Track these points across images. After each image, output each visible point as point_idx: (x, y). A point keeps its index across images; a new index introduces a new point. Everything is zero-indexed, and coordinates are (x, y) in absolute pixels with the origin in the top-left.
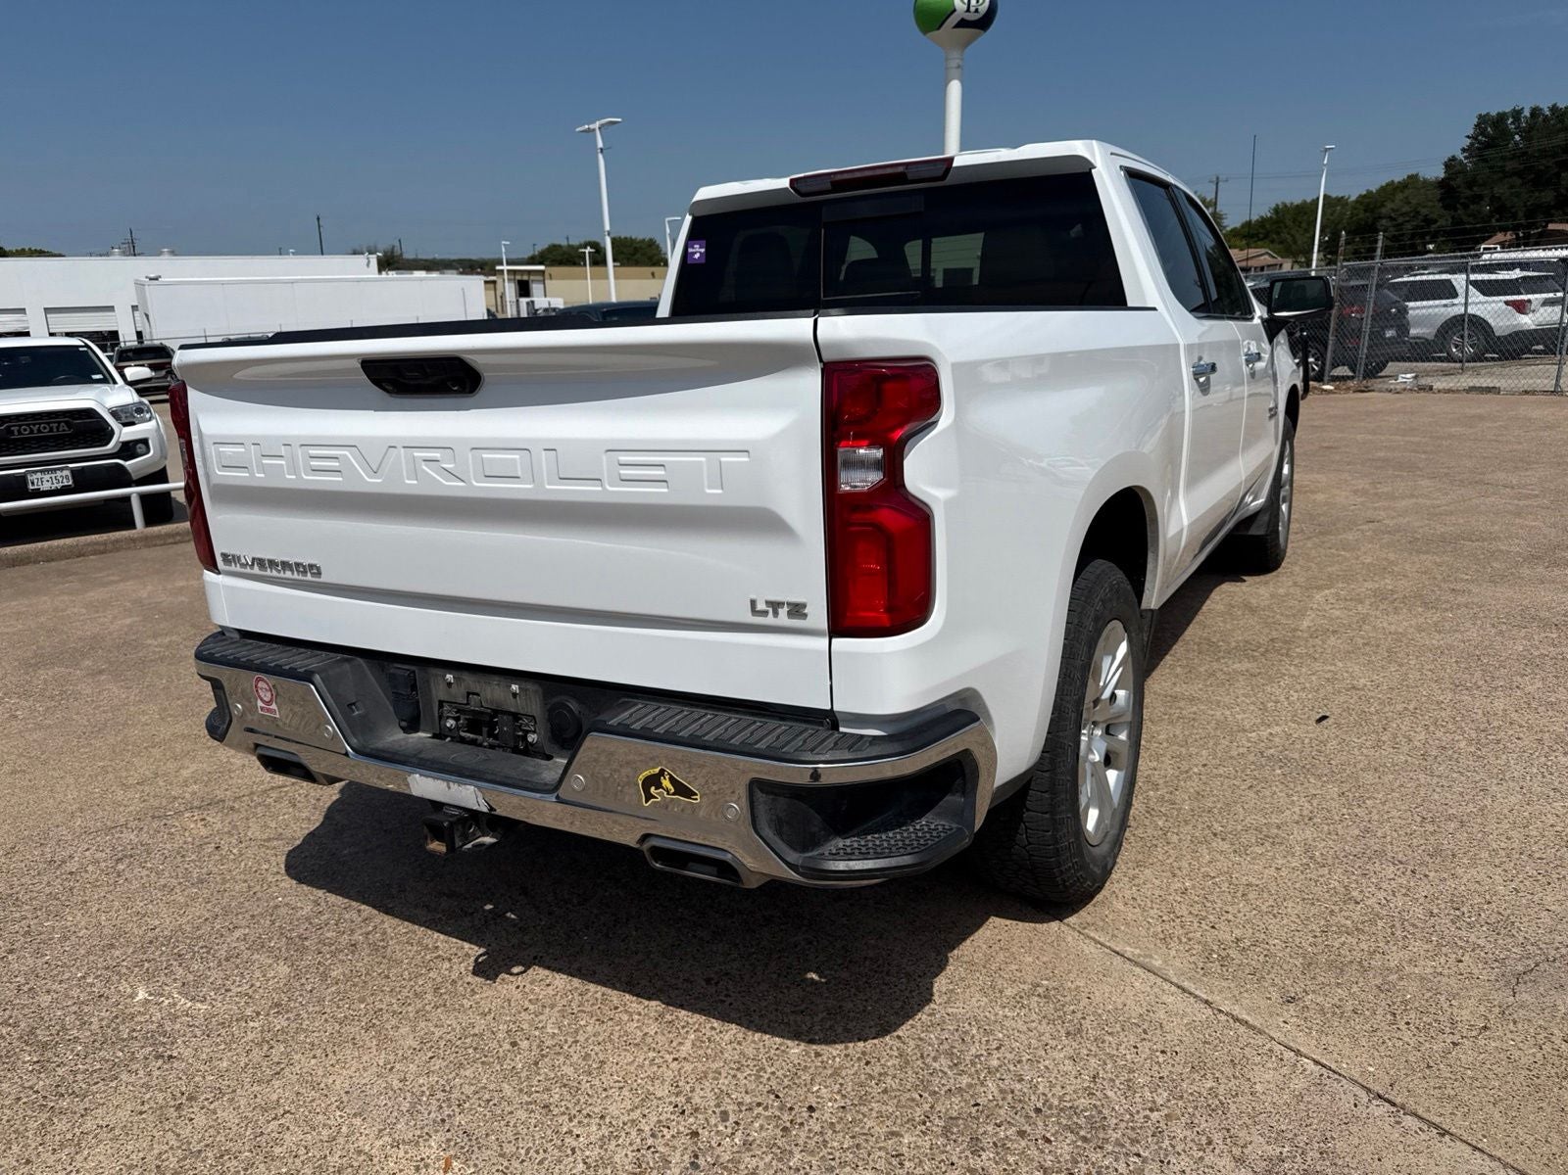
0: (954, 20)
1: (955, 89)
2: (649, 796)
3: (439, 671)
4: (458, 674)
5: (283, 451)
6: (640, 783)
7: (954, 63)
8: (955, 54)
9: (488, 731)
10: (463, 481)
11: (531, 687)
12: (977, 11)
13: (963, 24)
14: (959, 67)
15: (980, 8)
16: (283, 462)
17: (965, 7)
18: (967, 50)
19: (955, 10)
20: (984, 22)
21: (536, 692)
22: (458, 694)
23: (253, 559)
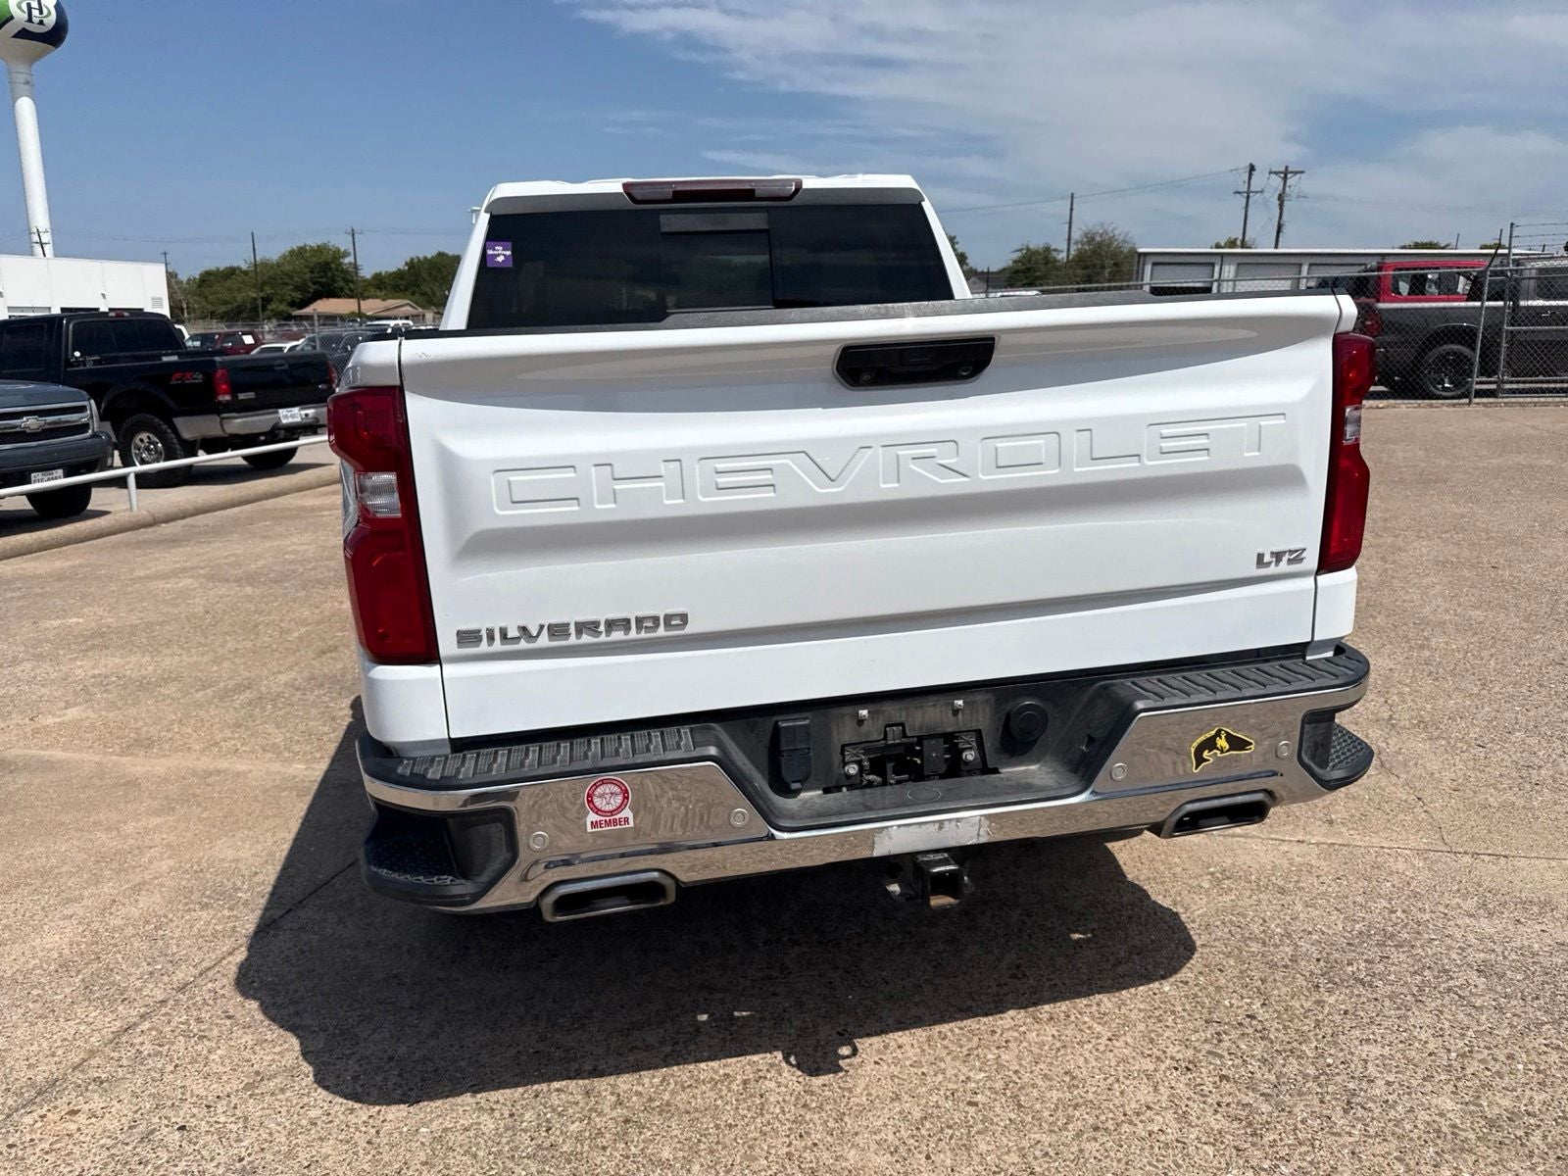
0: (11, 28)
1: (25, 108)
2: (1200, 760)
3: (847, 710)
4: (875, 707)
5: (662, 469)
6: (1193, 750)
7: (21, 78)
8: (22, 68)
9: (894, 767)
10: (965, 476)
11: (980, 697)
12: (41, 23)
13: (23, 34)
14: (28, 83)
15: (45, 21)
16: (662, 484)
17: (26, 16)
18: (34, 66)
19: (12, 18)
20: (55, 36)
21: (987, 701)
22: (873, 732)
23: (542, 627)
